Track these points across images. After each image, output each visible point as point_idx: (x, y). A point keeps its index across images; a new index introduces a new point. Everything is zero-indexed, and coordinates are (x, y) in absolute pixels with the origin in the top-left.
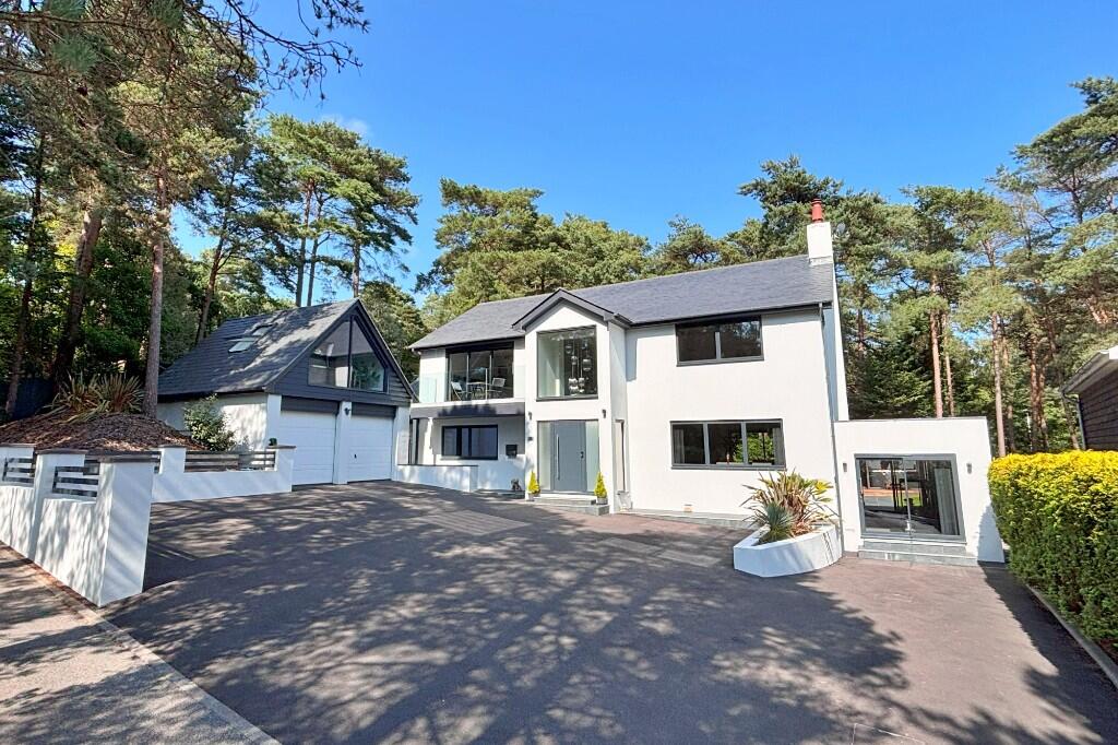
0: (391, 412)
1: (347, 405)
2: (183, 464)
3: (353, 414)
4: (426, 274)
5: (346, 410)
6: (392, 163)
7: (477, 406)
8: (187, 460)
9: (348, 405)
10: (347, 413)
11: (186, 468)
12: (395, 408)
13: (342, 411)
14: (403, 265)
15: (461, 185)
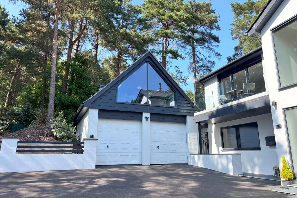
0: (182, 119)
1: (146, 115)
2: (15, 149)
3: (151, 120)
4: (232, 56)
5: (146, 117)
6: (201, 4)
7: (232, 106)
8: (18, 147)
9: (148, 115)
10: (147, 120)
11: (17, 151)
12: (185, 117)
13: (144, 119)
14: (217, 53)
15: (242, 3)
